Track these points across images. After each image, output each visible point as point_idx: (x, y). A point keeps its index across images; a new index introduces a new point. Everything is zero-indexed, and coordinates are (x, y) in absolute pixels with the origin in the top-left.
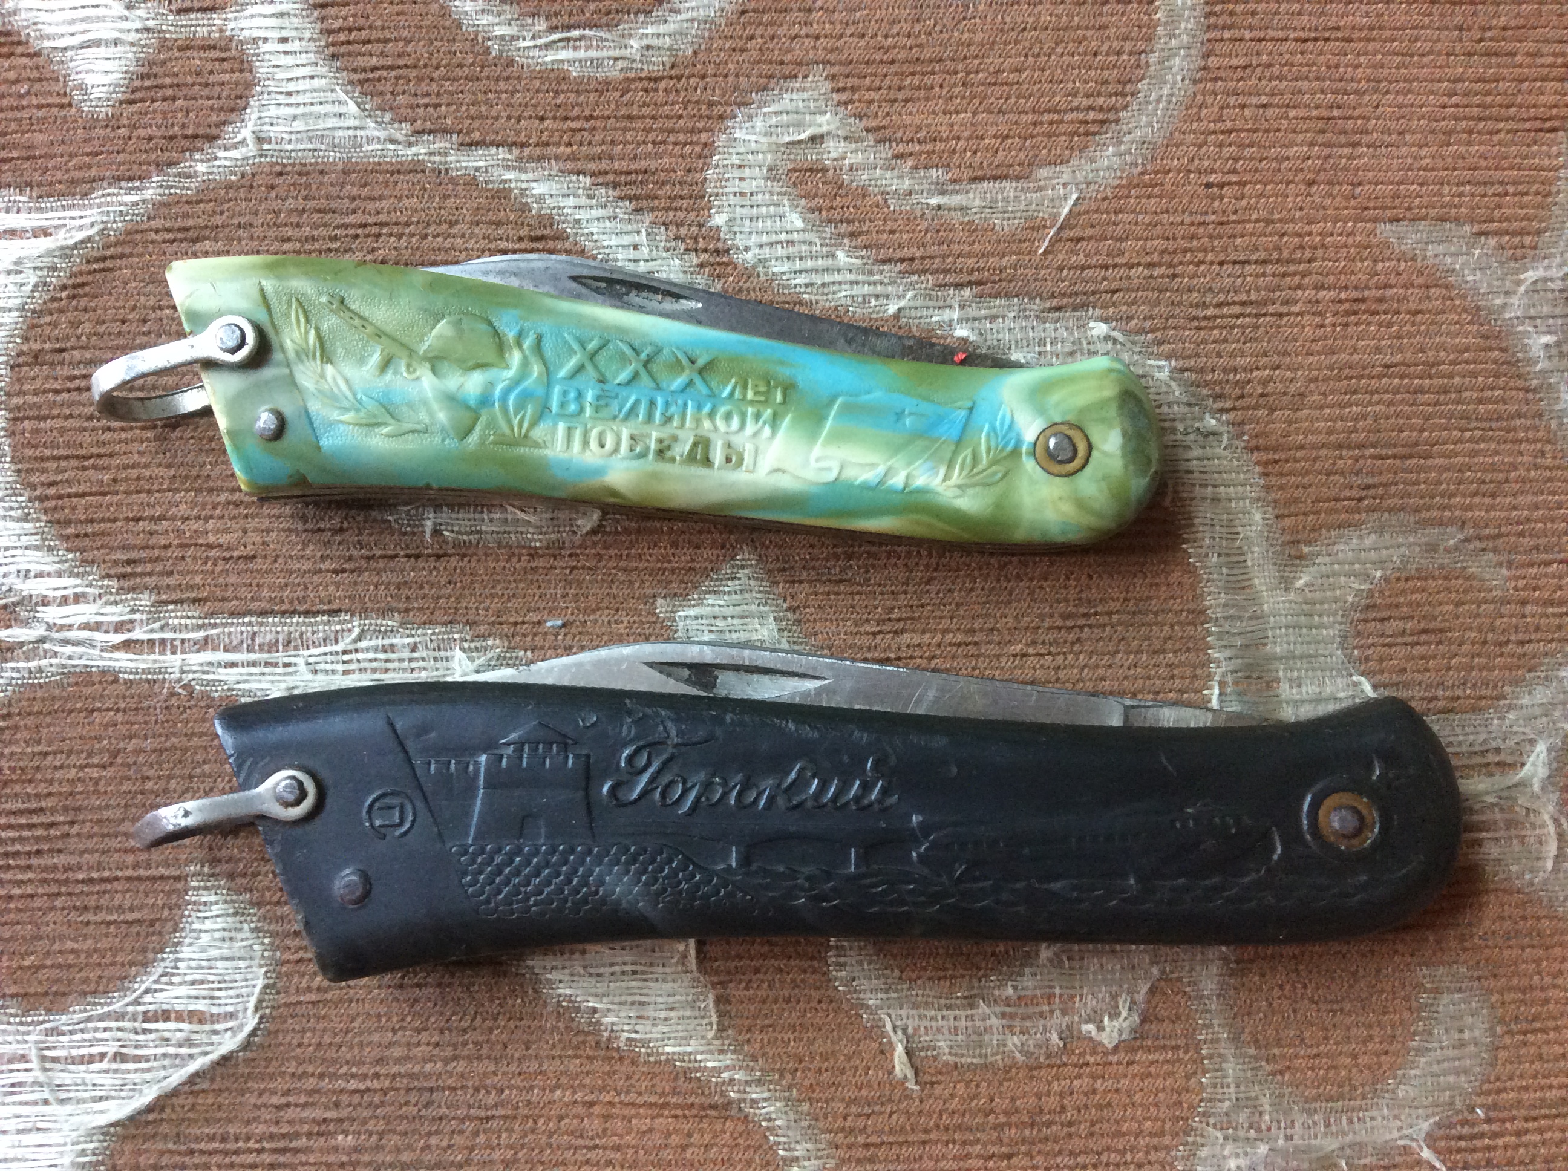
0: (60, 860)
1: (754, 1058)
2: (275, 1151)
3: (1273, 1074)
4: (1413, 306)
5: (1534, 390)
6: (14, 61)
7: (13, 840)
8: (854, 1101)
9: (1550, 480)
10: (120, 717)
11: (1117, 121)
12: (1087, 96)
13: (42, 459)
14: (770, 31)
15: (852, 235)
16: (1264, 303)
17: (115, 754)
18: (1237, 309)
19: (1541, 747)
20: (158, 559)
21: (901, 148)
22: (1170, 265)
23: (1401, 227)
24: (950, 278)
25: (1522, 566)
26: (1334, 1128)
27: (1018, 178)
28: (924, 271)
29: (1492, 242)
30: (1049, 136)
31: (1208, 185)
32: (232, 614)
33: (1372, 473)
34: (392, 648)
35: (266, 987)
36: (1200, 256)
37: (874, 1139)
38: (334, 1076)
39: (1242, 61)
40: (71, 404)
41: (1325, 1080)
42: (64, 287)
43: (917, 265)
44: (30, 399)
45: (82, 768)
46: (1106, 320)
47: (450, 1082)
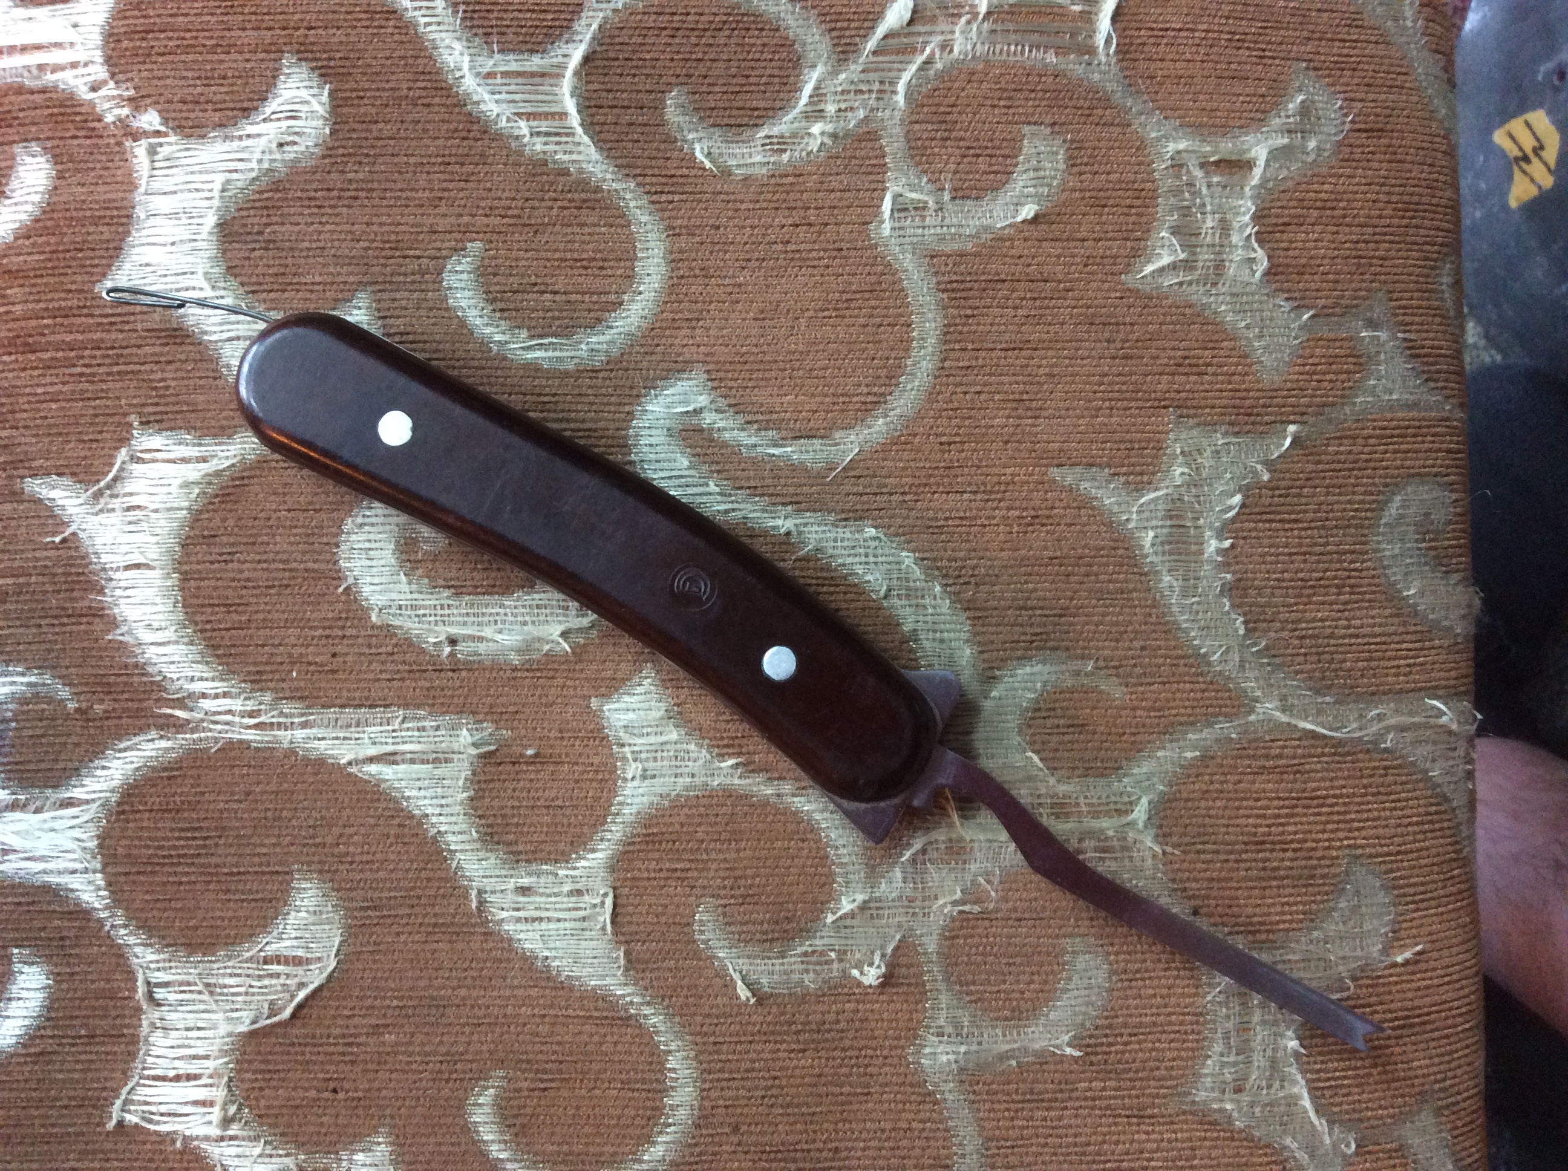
0: (213, 860)
1: (646, 989)
2: (345, 1044)
3: (971, 1002)
4: (1069, 521)
5: (1146, 574)
6: (184, 348)
7: (183, 847)
8: (708, 1015)
9: (1155, 631)
10: (252, 771)
11: (885, 403)
12: (867, 386)
13: (203, 606)
14: (670, 341)
15: (718, 472)
16: (975, 518)
17: (248, 794)
18: (957, 522)
19: (1144, 801)
20: (277, 671)
21: (749, 418)
22: (916, 494)
23: (1065, 470)
24: (779, 499)
25: (1135, 685)
26: (1008, 1038)
27: (822, 437)
28: (763, 495)
29: (1122, 479)
30: (843, 411)
31: (941, 444)
32: (323, 707)
33: (1039, 625)
34: (424, 729)
35: (341, 942)
36: (934, 488)
37: (721, 1039)
38: (384, 998)
39: (966, 364)
40: (221, 571)
41: (1004, 1008)
42: (217, 496)
43: (759, 491)
44: (195, 567)
45: (227, 802)
46: (876, 527)
47: (457, 1002)
